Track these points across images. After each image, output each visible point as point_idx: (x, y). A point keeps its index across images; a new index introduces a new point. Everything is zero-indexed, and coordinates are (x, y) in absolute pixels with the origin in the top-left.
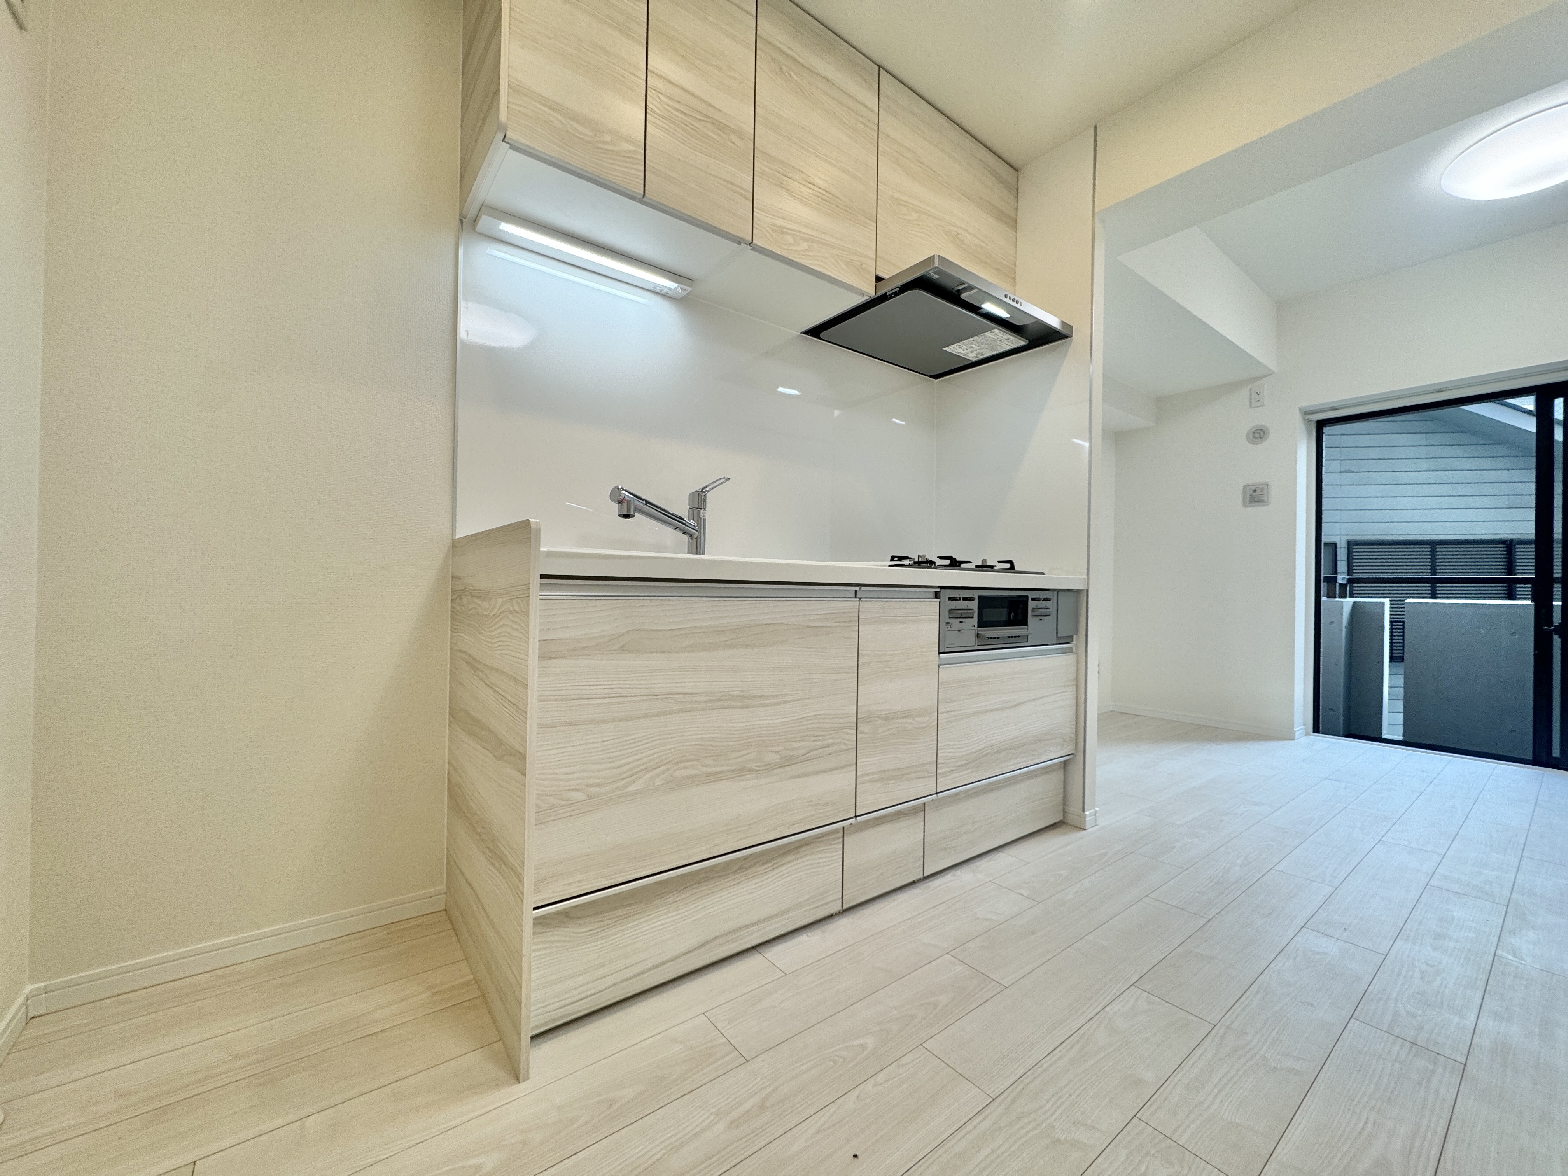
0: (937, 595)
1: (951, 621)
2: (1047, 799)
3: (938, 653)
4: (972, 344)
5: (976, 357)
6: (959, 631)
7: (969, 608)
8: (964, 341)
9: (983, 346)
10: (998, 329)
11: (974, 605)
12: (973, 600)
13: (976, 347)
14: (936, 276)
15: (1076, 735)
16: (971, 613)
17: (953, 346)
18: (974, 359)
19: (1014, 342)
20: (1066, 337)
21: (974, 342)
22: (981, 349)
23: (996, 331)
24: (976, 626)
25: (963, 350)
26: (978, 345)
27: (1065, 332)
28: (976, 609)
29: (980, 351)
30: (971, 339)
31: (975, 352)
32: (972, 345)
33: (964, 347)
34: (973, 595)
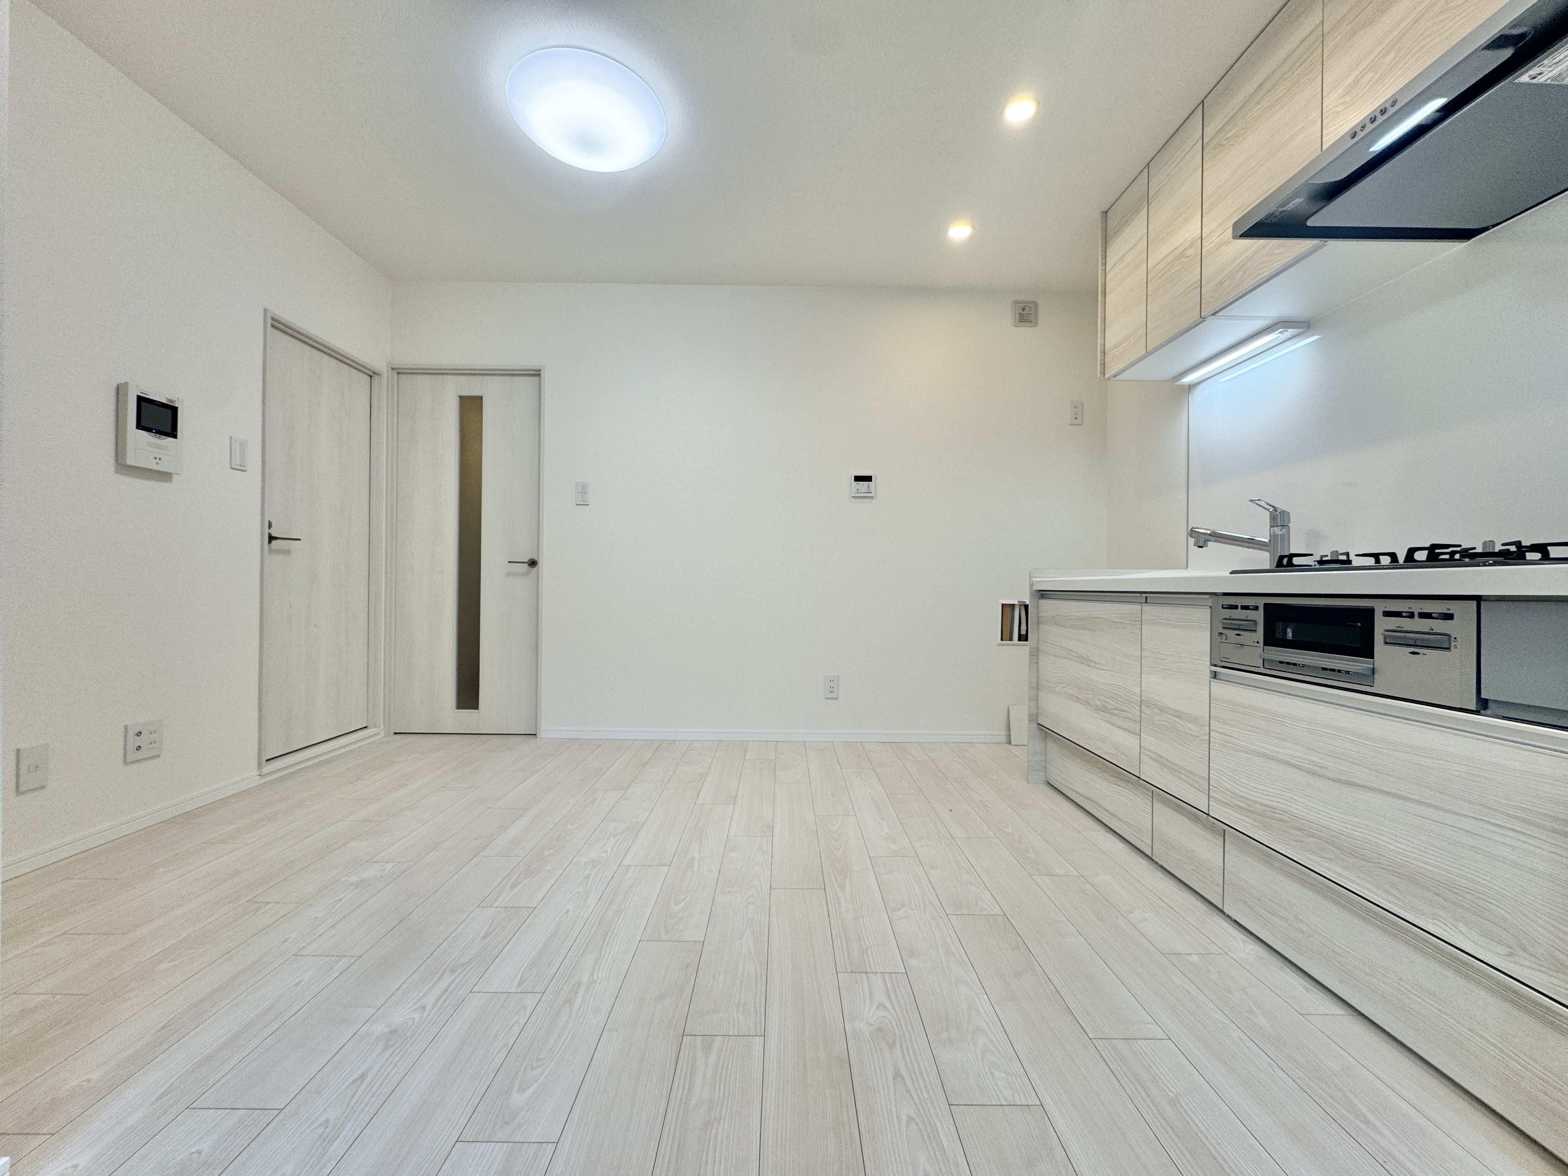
1: (1227, 632)
3: (1209, 664)
6: (1237, 645)
7: (1249, 619)
11: (1259, 616)
12: (1259, 609)
16: (1253, 626)
24: (1262, 643)
28: (1261, 621)
34: (1256, 603)
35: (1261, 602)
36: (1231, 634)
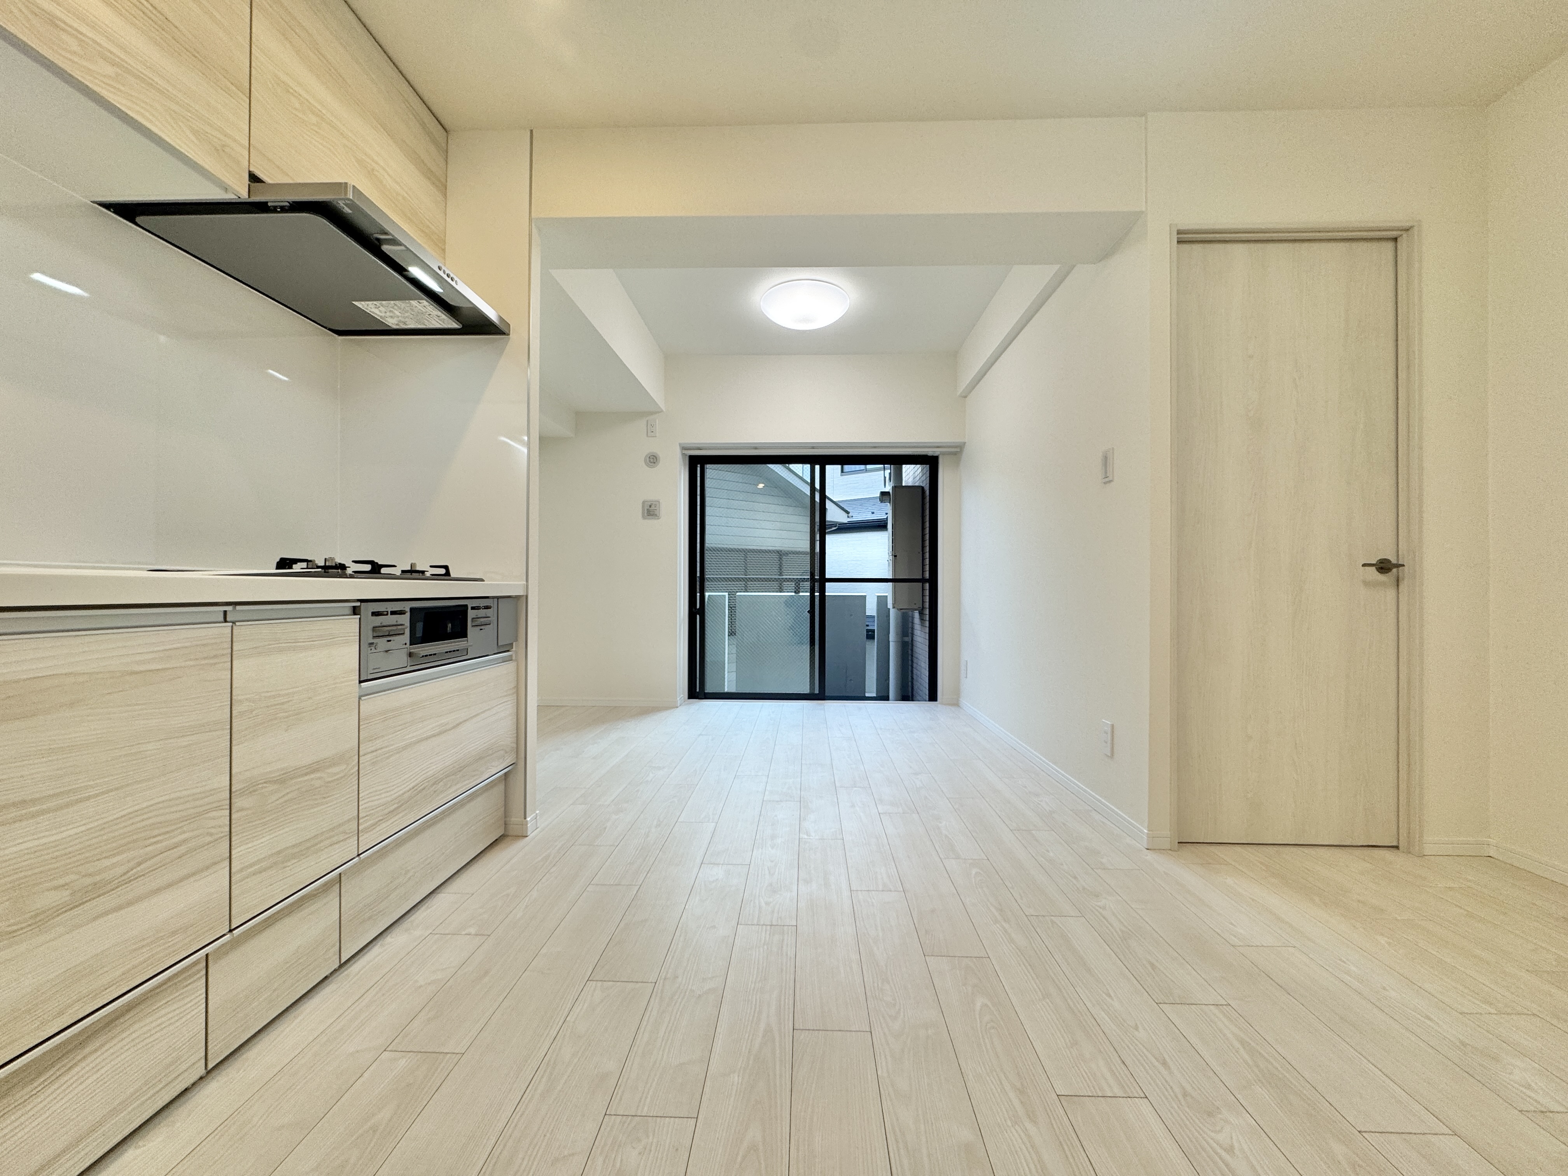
0: (355, 611)
1: (375, 641)
2: (487, 818)
3: (358, 682)
4: (393, 307)
5: (397, 325)
6: (387, 651)
7: (398, 623)
8: (384, 302)
9: (407, 315)
10: (427, 301)
11: (405, 619)
12: (405, 614)
13: (397, 313)
14: (347, 210)
15: (517, 744)
16: (401, 629)
17: (367, 303)
18: (395, 327)
19: (446, 322)
20: (503, 333)
21: (396, 307)
22: (405, 318)
23: (425, 303)
24: (408, 643)
25: (380, 311)
26: (400, 311)
27: (503, 327)
28: (408, 624)
29: (403, 320)
30: (392, 302)
31: (396, 319)
32: (392, 309)
33: (382, 308)
34: (404, 608)
35: (407, 606)
36: (382, 643)
